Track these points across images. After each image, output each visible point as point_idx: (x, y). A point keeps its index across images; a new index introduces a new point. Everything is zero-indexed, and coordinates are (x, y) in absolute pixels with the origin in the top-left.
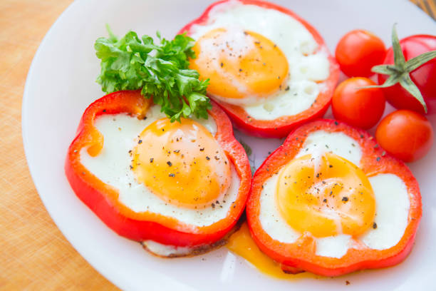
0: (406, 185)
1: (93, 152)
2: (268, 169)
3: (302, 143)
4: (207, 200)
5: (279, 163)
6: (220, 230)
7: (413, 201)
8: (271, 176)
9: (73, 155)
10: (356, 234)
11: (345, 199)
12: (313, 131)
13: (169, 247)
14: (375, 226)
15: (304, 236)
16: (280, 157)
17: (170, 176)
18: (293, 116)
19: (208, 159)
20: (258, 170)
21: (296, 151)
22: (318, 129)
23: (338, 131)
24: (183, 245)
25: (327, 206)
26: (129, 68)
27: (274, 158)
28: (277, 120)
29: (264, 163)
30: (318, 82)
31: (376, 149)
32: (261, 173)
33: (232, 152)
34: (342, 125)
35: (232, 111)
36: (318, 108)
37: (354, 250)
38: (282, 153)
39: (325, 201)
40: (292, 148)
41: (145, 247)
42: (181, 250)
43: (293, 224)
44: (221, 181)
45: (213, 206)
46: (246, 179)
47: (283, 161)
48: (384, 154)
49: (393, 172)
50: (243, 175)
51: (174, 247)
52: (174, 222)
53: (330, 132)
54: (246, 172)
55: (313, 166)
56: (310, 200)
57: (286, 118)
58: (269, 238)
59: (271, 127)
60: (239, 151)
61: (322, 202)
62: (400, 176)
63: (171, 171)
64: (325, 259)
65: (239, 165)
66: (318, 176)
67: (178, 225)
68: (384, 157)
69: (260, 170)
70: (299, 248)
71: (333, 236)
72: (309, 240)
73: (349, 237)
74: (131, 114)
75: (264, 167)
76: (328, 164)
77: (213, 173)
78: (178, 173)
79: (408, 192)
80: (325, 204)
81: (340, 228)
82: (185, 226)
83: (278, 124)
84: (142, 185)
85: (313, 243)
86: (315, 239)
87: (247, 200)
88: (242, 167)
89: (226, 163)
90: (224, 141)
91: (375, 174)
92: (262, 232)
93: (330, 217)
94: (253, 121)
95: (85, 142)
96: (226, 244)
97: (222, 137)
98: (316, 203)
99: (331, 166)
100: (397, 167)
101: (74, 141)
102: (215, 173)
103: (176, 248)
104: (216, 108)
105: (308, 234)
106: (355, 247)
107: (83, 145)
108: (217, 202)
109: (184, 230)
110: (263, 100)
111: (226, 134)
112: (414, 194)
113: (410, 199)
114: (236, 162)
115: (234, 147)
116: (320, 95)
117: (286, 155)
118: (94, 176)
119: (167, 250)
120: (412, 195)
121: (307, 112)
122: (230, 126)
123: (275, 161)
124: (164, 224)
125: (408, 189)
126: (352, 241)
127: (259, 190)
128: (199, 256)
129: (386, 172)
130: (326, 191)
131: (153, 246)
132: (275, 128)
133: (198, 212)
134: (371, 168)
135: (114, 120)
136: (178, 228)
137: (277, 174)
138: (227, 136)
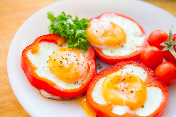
0: (163, 93)
1: (34, 52)
3: (122, 67)
4: (72, 79)
5: (109, 73)
7: (164, 100)
8: (103, 77)
9: (25, 51)
10: (133, 107)
11: (132, 92)
12: (128, 64)
13: (50, 94)
14: (143, 107)
16: (110, 70)
17: (60, 67)
18: (121, 56)
19: (78, 64)
20: (98, 73)
21: (118, 70)
22: (131, 63)
23: (139, 66)
24: (56, 95)
25: (123, 93)
26: (58, 24)
27: (107, 70)
28: (114, 57)
30: (137, 47)
31: (154, 76)
32: (100, 74)
33: (90, 64)
34: (142, 64)
35: (97, 50)
36: (133, 55)
37: (129, 114)
38: (112, 69)
39: (123, 91)
40: (116, 68)
41: (40, 92)
42: (55, 97)
43: (105, 97)
44: (81, 74)
45: (75, 83)
47: (111, 72)
48: (157, 78)
49: (159, 87)
51: (52, 95)
52: (54, 84)
53: (136, 66)
54: (92, 72)
55: (122, 76)
56: (116, 89)
57: (118, 57)
58: (92, 100)
60: (93, 64)
61: (121, 91)
62: (161, 89)
63: (61, 65)
65: (91, 69)
66: (123, 80)
67: (55, 86)
68: (156, 80)
70: (104, 107)
71: (121, 105)
72: (110, 105)
73: (128, 108)
74: (56, 43)
75: (102, 73)
76: (129, 76)
77: (78, 70)
78: (63, 66)
79: (163, 96)
80: (122, 92)
81: (125, 103)
82: (59, 87)
83: (114, 58)
84: (48, 69)
86: (113, 105)
87: (89, 83)
88: (92, 70)
89: (86, 67)
90: (89, 60)
91: (150, 86)
94: (104, 55)
95: (32, 48)
96: (76, 100)
97: (89, 58)
98: (118, 91)
99: (130, 78)
100: (161, 85)
101: (28, 47)
103: (53, 96)
104: (91, 48)
105: (110, 102)
107: (30, 49)
108: (77, 82)
109: (57, 88)
110: (110, 48)
112: (165, 97)
113: (163, 99)
114: (90, 68)
115: (92, 62)
116: (136, 51)
117: (113, 71)
118: (29, 60)
119: (49, 95)
120: (164, 97)
121: (128, 56)
122: (93, 55)
123: (107, 71)
124: (49, 84)
125: (163, 95)
126: (129, 110)
127: (96, 81)
128: (62, 102)
129: (155, 86)
130: (124, 87)
131: (43, 92)
132: (112, 59)
133: (68, 84)
134: (149, 83)
135: (49, 44)
136: (55, 87)
137: (106, 76)
138: (91, 58)
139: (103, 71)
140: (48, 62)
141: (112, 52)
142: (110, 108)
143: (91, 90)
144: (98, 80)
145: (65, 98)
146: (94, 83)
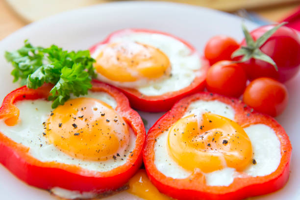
0: (274, 130)
2: (160, 127)
3: (186, 108)
4: (108, 151)
5: (169, 123)
6: (119, 173)
7: (283, 140)
8: (162, 132)
10: (240, 167)
11: (225, 142)
12: (194, 101)
13: (74, 192)
14: (254, 162)
15: (195, 173)
16: (169, 119)
17: (75, 135)
18: (177, 92)
19: (108, 121)
20: (151, 128)
21: (182, 114)
22: (198, 99)
23: (213, 99)
24: (88, 190)
25: (211, 149)
27: (164, 120)
28: (165, 95)
29: (156, 123)
30: (195, 71)
31: (246, 109)
32: (154, 130)
33: (128, 117)
34: (216, 96)
35: (129, 92)
36: (195, 85)
37: (239, 179)
38: (171, 116)
39: (209, 145)
40: (177, 112)
41: (52, 193)
42: (86, 195)
43: (183, 163)
44: (120, 137)
45: (114, 158)
46: (140, 134)
47: (171, 122)
48: (252, 110)
49: (262, 122)
50: (139, 131)
51: (79, 192)
52: (77, 169)
53: (207, 101)
54: (140, 129)
55: (197, 120)
56: (196, 146)
57: (171, 93)
58: (163, 176)
59: (160, 99)
60: (134, 116)
61: (207, 147)
62: (267, 124)
63: (76, 131)
64: (215, 187)
65: (134, 125)
66: (201, 128)
67: (81, 171)
68: (253, 113)
69: (153, 129)
70: (191, 181)
71: (220, 169)
72: (199, 175)
73: (233, 169)
75: (156, 126)
76: (208, 120)
77: (112, 131)
78: (82, 132)
79: (277, 135)
80: (209, 148)
81: (224, 163)
82: (88, 171)
83: (166, 98)
84: (52, 145)
85: (203, 177)
86: (204, 174)
87: (143, 149)
88: (137, 126)
89: (124, 124)
90: (122, 111)
91: (248, 126)
92: (157, 172)
93: (215, 154)
94: (145, 97)
96: (128, 188)
97: (121, 109)
98: (202, 147)
99: (210, 121)
100: (264, 119)
102: (114, 131)
103: (81, 192)
104: (115, 91)
105: (198, 170)
106: (240, 176)
107: (1, 118)
108: (118, 155)
109: (86, 174)
110: (152, 82)
111: (124, 106)
112: (282, 135)
113: (280, 139)
114: (132, 123)
115: (131, 114)
116: (196, 78)
117: (174, 117)
118: (7, 137)
119: (72, 195)
120: (280, 136)
121: (188, 88)
122: (127, 101)
123: (165, 122)
125: (276, 133)
126: (236, 173)
127: (153, 142)
129: (256, 123)
130: (209, 138)
131: (59, 192)
132: (163, 99)
133: (101, 163)
134: (243, 121)
135: (33, 103)
136: (82, 174)
137: (167, 130)
138: (124, 108)
139: (157, 122)
140: (44, 134)
141: (156, 88)
142: (202, 179)
143: (151, 160)
144: (156, 140)
145: (105, 191)
146: (152, 147)
